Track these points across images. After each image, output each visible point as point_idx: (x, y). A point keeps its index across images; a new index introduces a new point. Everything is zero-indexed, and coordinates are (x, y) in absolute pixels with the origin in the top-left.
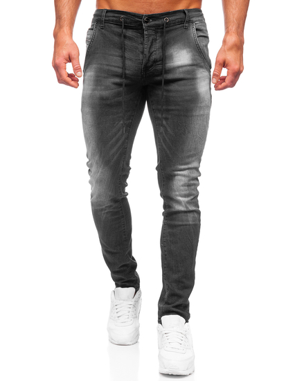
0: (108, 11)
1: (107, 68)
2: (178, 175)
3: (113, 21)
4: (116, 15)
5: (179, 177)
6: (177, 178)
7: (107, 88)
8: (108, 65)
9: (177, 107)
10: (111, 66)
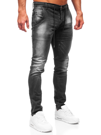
0: (47, 3)
1: (50, 24)
2: (66, 60)
3: (50, 7)
4: (51, 5)
5: (66, 61)
6: (65, 61)
7: (50, 31)
8: (50, 23)
9: (67, 38)
10: (51, 23)
